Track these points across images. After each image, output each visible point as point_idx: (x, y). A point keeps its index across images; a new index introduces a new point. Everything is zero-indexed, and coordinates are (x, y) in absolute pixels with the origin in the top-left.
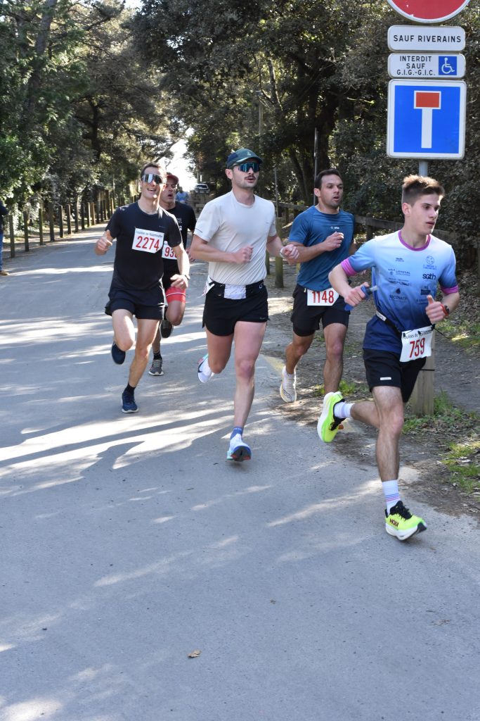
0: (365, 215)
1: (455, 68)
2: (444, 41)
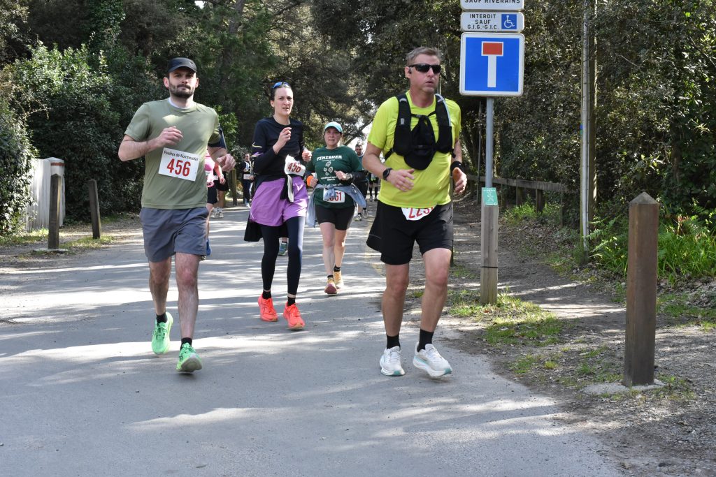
0: (515, 178)
1: (515, 24)
2: (506, 2)
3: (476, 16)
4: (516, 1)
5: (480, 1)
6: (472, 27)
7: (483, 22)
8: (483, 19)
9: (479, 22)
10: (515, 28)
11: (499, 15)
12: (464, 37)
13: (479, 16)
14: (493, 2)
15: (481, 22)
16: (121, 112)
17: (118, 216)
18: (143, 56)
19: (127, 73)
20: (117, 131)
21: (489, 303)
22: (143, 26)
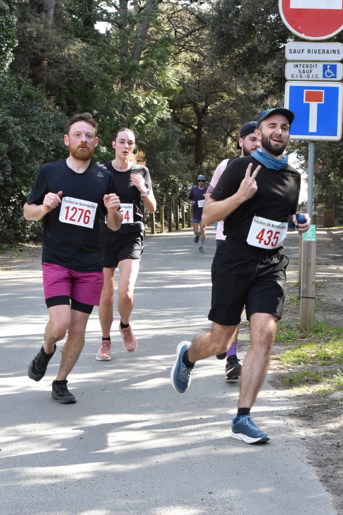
1: (335, 73)
2: (327, 53)
3: (299, 66)
4: (337, 52)
5: (303, 51)
6: (295, 76)
7: (306, 72)
8: (305, 69)
9: (302, 71)
10: (335, 77)
11: (320, 65)
12: (288, 86)
13: (302, 66)
14: (315, 53)
15: (304, 71)
16: (10, 143)
17: (5, 249)
18: (33, 85)
19: (17, 102)
20: (5, 162)
21: (306, 330)
22: (37, 53)
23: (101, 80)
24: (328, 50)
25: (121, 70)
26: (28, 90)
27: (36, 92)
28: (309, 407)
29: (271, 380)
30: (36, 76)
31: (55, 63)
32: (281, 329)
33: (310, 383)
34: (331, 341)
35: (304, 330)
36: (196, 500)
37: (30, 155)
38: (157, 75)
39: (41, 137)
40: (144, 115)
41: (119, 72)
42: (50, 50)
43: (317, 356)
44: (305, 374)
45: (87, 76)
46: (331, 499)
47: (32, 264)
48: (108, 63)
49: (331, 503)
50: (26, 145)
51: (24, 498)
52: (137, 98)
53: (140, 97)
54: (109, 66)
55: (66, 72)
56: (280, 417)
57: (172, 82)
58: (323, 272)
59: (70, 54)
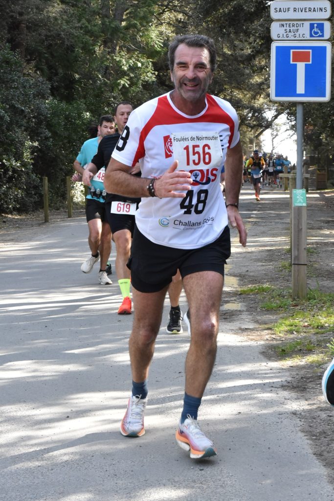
2: (314, 11)
3: (285, 25)
4: (323, 10)
5: (288, 10)
6: (281, 36)
7: (292, 31)
8: (292, 28)
9: (288, 31)
10: (322, 36)
11: (307, 24)
12: (274, 46)
13: (288, 25)
14: (302, 11)
15: (290, 30)
18: (11, 50)
21: (298, 297)
22: (15, 16)
23: (83, 43)
24: (314, 8)
25: (103, 32)
26: (6, 56)
27: (15, 57)
28: (302, 378)
29: (263, 350)
30: (15, 40)
31: (34, 26)
32: (273, 297)
33: (303, 353)
34: (324, 309)
35: (296, 298)
36: (186, 478)
37: (10, 124)
38: (140, 36)
39: (22, 104)
40: (127, 78)
41: (101, 34)
42: (29, 13)
43: (310, 325)
44: (298, 344)
45: (68, 39)
46: (325, 473)
47: (17, 236)
48: (89, 26)
49: (325, 477)
50: (6, 112)
51: (10, 481)
52: (120, 61)
53: (124, 60)
54: (90, 28)
55: (46, 36)
56: (272, 388)
57: (156, 44)
58: (316, 237)
59: (50, 16)
